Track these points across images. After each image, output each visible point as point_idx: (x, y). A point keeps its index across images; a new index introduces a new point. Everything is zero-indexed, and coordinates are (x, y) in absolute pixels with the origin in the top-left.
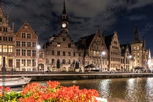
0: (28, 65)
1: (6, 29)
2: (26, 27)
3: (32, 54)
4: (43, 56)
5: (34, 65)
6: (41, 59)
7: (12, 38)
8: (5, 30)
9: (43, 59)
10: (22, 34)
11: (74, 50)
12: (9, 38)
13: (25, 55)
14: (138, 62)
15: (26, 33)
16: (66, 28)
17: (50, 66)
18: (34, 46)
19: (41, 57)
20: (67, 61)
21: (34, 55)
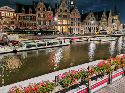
0: (76, 31)
1: (67, 10)
2: (75, 9)
3: (78, 25)
4: (83, 26)
5: (79, 31)
6: (82, 28)
7: (69, 16)
8: (66, 11)
10: (74, 13)
11: (95, 22)
13: (75, 25)
17: (85, 31)
18: (79, 20)
19: (82, 26)
20: (92, 28)
21: (79, 25)
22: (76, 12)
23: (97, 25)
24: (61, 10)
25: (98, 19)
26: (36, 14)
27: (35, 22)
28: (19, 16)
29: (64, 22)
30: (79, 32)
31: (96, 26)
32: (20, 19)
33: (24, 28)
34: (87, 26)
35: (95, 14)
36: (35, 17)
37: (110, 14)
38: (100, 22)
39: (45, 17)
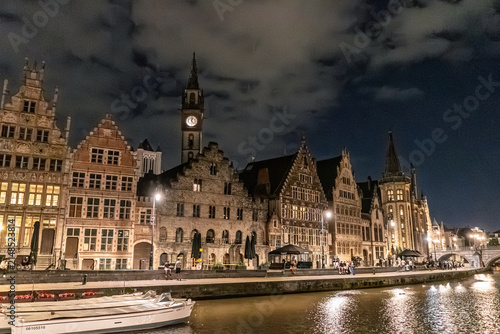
0: (103, 248)
1: (46, 133)
2: (107, 132)
3: (117, 214)
6: (146, 230)
7: (60, 162)
8: (43, 136)
9: (151, 227)
10: (94, 151)
11: (240, 202)
12: (53, 161)
13: (96, 215)
14: (404, 235)
15: (106, 150)
16: (197, 128)
17: (169, 251)
18: (126, 188)
19: (144, 221)
20: (219, 236)
21: (125, 216)
22: (107, 144)
23: (255, 218)
24: (7, 131)
25: (268, 188)
29: (18, 192)
30: (125, 256)
34: (187, 225)
37: (345, 172)
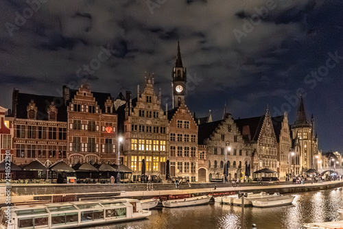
0: (185, 171)
1: (157, 113)
2: (183, 111)
3: (190, 154)
4: (205, 156)
5: (193, 171)
6: (203, 162)
7: (164, 128)
8: (155, 115)
9: (205, 160)
10: (179, 121)
12: (161, 128)
13: (181, 155)
15: (183, 121)
17: (212, 172)
18: (193, 141)
19: (202, 157)
20: (232, 164)
21: (193, 155)
22: (184, 118)
23: (247, 155)
24: (141, 113)
25: (250, 138)
26: (66, 121)
27: (61, 144)
28: (18, 127)
29: (149, 144)
30: (195, 175)
31: (242, 160)
32: (18, 136)
33: (29, 160)
34: (218, 159)
35: (240, 124)
36: (65, 129)
37: (285, 125)
38: (256, 146)
39: (94, 130)
